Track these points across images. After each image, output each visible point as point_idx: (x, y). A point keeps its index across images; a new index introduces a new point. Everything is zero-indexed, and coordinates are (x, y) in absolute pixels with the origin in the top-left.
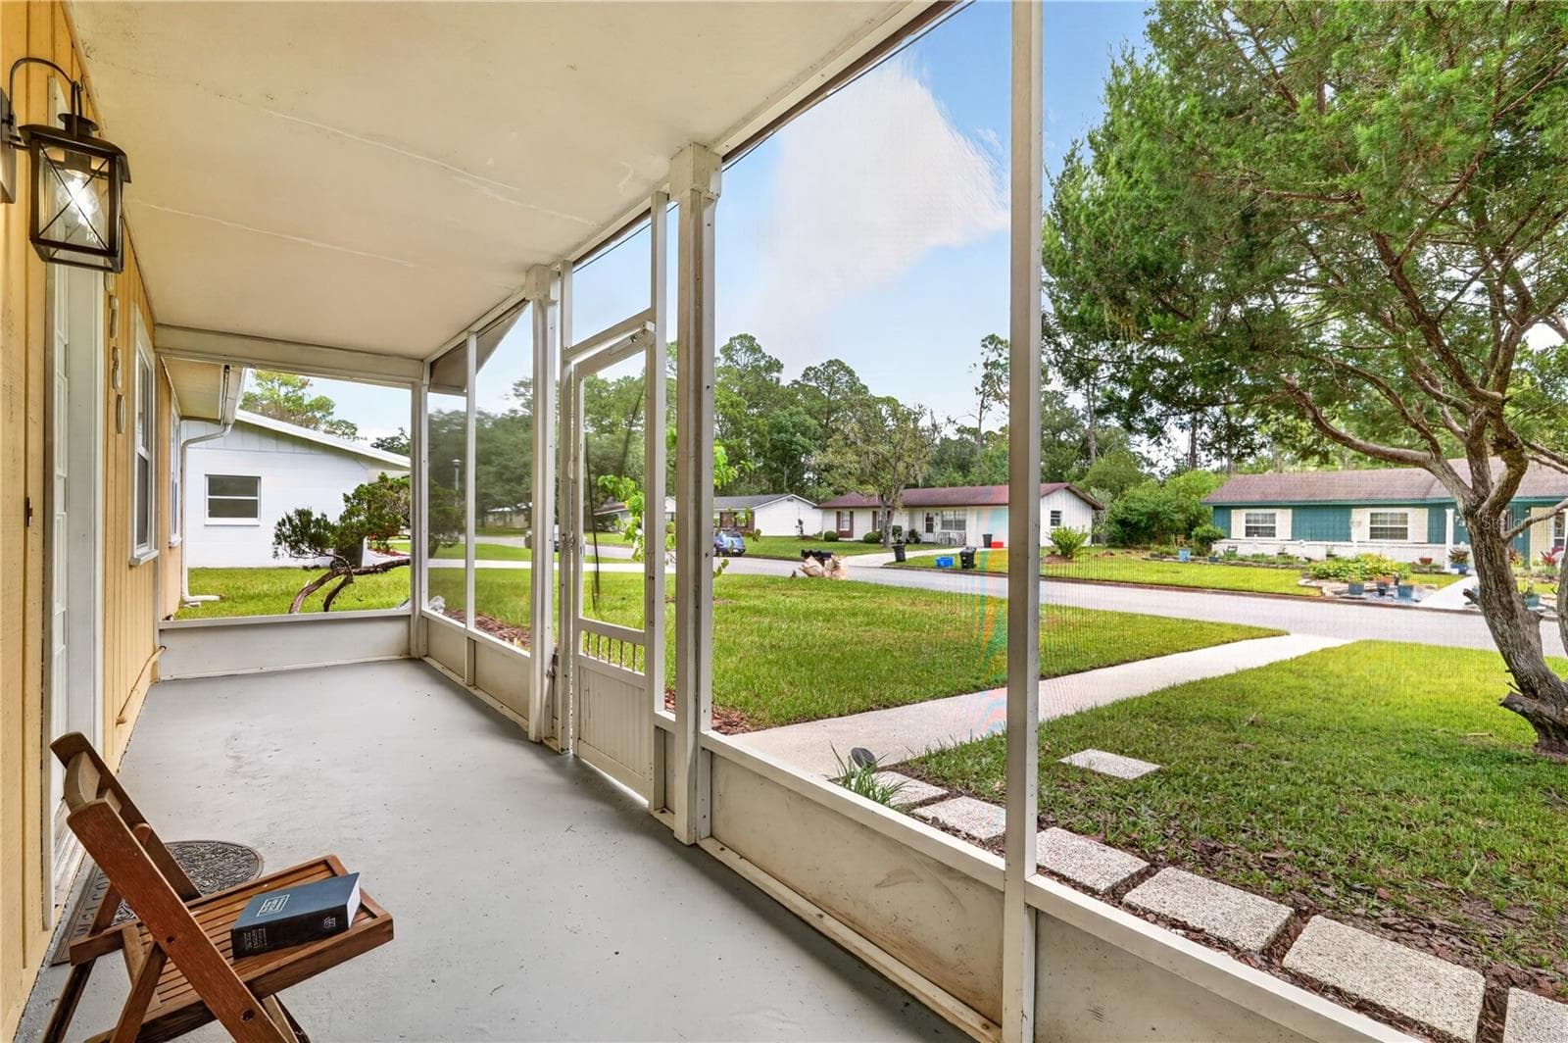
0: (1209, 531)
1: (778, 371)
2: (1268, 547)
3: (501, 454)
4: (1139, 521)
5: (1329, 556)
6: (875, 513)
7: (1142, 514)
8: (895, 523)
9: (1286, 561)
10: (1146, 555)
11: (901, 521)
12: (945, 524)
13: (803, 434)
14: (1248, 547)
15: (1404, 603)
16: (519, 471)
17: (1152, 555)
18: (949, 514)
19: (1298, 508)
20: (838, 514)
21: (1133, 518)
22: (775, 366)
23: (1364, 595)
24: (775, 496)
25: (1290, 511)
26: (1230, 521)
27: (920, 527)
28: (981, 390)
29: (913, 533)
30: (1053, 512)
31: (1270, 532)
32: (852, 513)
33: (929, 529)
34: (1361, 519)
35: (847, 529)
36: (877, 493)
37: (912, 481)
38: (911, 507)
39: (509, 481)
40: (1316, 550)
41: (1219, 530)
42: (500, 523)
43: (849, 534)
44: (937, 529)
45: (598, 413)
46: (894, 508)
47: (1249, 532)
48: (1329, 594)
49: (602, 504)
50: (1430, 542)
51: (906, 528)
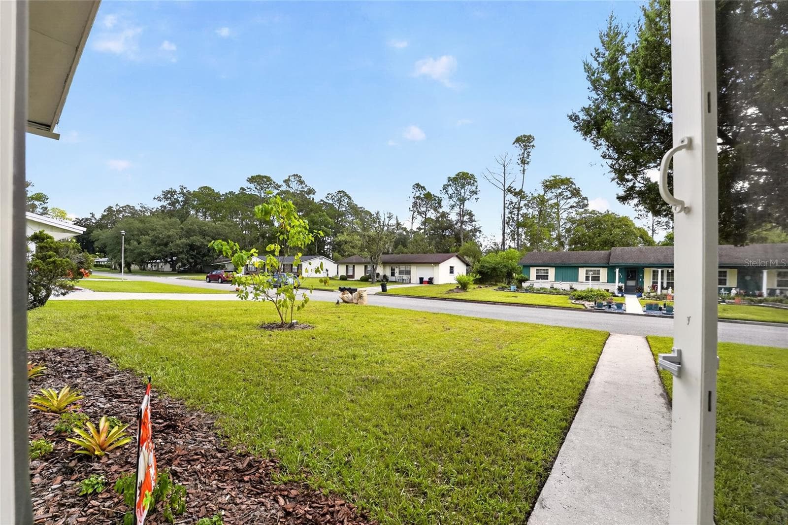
0: (522, 277)
1: (314, 194)
2: (546, 284)
3: (153, 230)
4: (488, 272)
5: (571, 288)
6: (366, 267)
7: (489, 269)
8: (377, 272)
9: (554, 291)
10: (496, 288)
11: (380, 270)
12: (401, 272)
13: (325, 226)
14: (539, 284)
15: (620, 311)
16: (165, 240)
17: (499, 288)
18: (403, 268)
19: (557, 267)
20: (347, 266)
21: (485, 270)
22: (311, 191)
23: (603, 308)
24: (313, 257)
25: (554, 268)
26: (530, 272)
27: (388, 273)
28: (412, 209)
29: (385, 276)
30: (451, 267)
31: (546, 277)
32: (354, 266)
33: (393, 274)
34: (582, 272)
35: (351, 274)
36: (369, 257)
37: (386, 251)
38: (385, 264)
39: (159, 245)
40: (565, 286)
41: (526, 276)
42: (154, 269)
43: (353, 276)
44: (397, 274)
45: (215, 210)
46: (377, 264)
47: (538, 277)
48: (589, 308)
49: (216, 259)
50: (608, 282)
51: (381, 274)
